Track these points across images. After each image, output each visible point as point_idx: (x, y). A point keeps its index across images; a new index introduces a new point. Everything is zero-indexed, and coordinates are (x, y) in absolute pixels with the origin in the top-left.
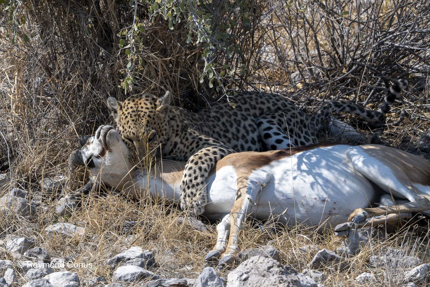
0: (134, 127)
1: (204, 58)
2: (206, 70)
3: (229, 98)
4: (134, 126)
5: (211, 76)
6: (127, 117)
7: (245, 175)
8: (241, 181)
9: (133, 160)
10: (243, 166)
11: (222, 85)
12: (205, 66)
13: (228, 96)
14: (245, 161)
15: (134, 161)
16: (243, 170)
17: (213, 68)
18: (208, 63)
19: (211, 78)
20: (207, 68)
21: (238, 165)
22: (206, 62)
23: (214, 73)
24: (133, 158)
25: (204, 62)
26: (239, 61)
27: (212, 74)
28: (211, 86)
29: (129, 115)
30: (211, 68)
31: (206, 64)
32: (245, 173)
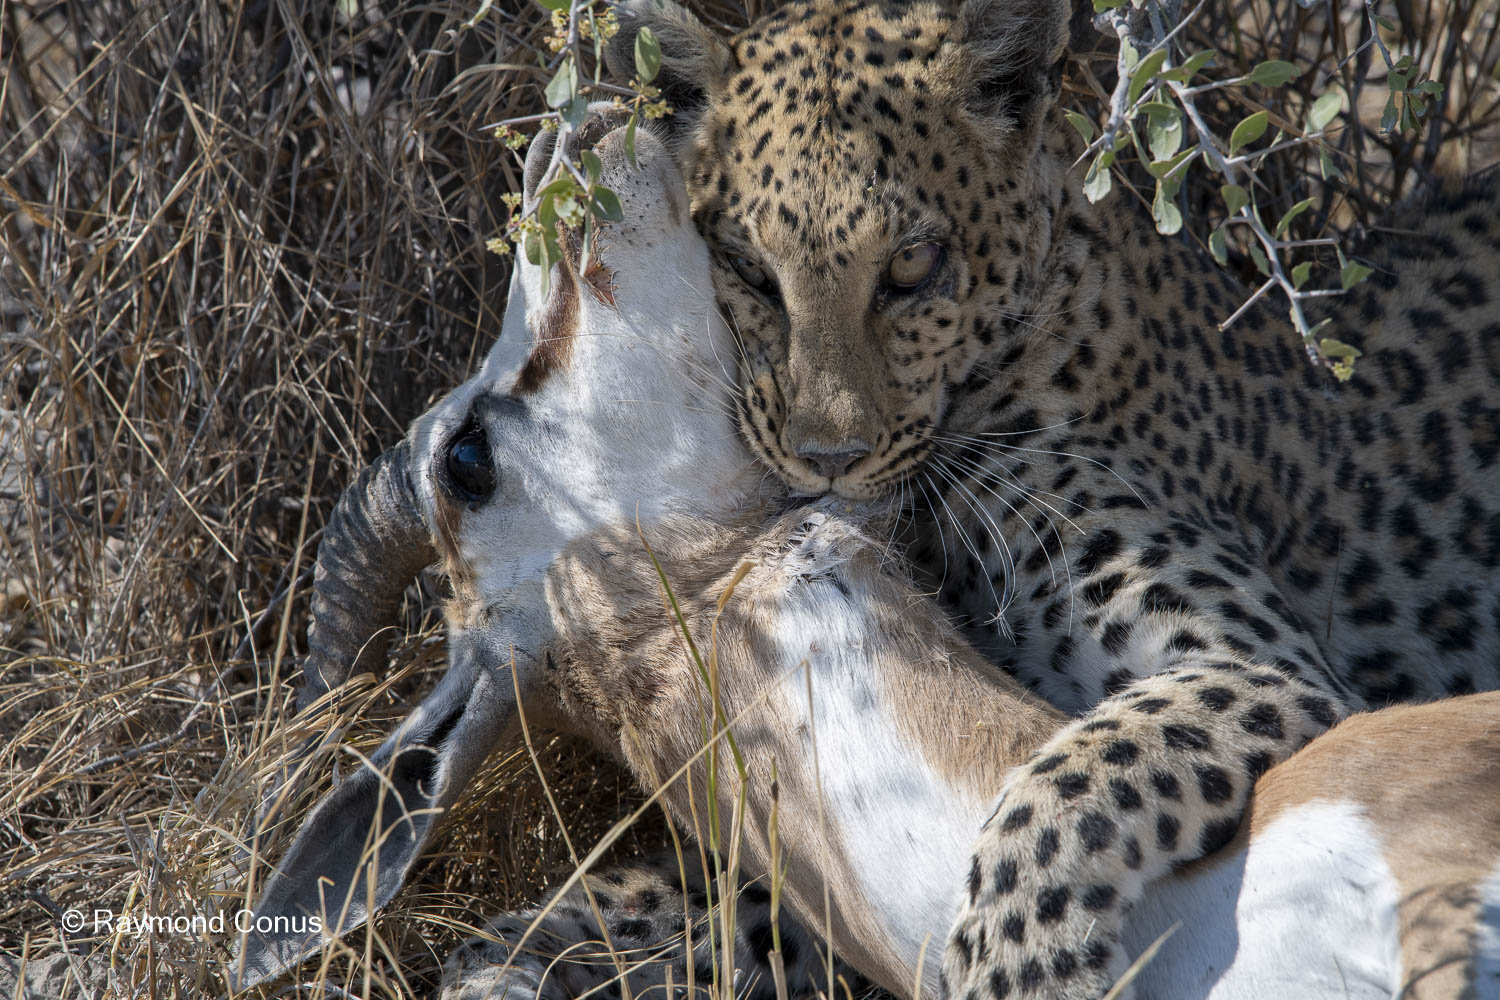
0: (796, 174)
1: (1112, 17)
2: (1124, 107)
3: (1302, 302)
4: (800, 164)
5: (1166, 147)
6: (765, 108)
7: (1451, 874)
8: (1422, 921)
9: (761, 420)
10: (1432, 806)
11: (1250, 214)
12: (1123, 73)
13: (1293, 294)
14: (1447, 764)
15: (771, 426)
16: (1434, 833)
17: (1182, 91)
18: (1142, 51)
19: (1167, 165)
20: (1138, 87)
21: (1395, 794)
22: (1125, 44)
23: (1187, 122)
24: (763, 406)
25: (1112, 45)
26: (1378, 32)
27: (1175, 128)
28: (1169, 221)
29: (783, 92)
30: (1166, 88)
31: (1128, 61)
32: (1451, 857)
